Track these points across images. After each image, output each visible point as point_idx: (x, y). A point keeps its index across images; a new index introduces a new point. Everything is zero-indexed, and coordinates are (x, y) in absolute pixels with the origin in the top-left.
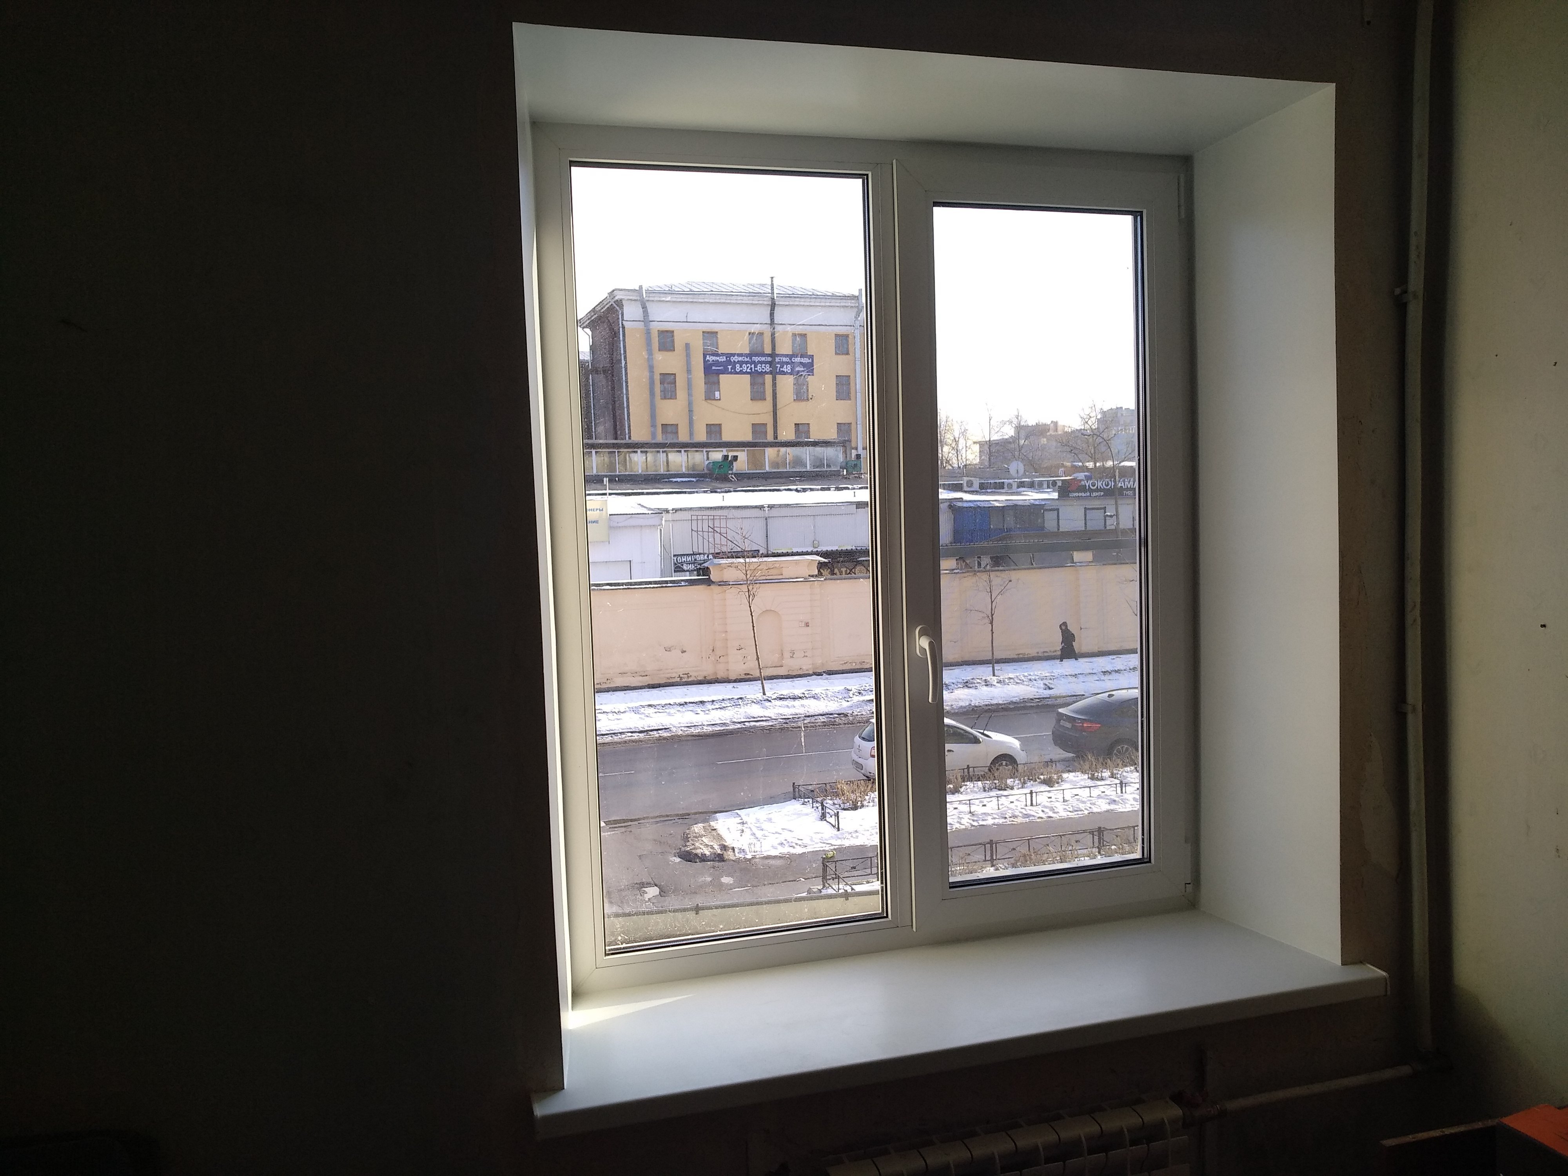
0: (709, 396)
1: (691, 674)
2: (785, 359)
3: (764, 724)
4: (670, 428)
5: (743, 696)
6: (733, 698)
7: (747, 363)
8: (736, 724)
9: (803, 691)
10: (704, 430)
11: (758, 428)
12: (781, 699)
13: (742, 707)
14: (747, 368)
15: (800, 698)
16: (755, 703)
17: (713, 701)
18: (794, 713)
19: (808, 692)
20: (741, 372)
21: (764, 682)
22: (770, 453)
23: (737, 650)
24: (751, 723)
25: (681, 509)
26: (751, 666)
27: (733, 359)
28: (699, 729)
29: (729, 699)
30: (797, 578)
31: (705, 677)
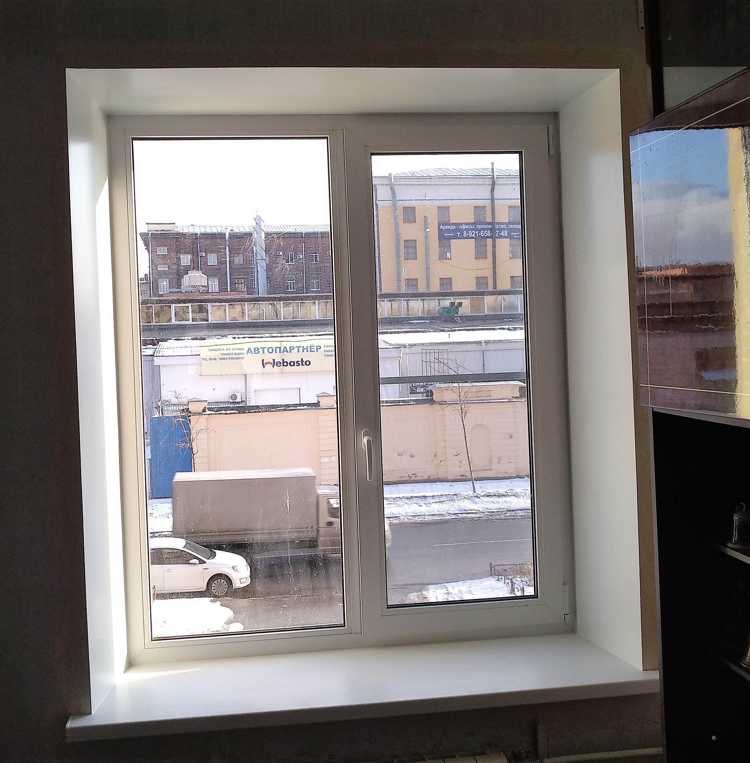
0: (442, 257)
1: (418, 474)
2: (502, 226)
3: (474, 515)
4: (412, 282)
5: (458, 493)
6: (449, 494)
7: (473, 230)
8: (451, 515)
9: (506, 490)
10: (438, 282)
11: (481, 281)
12: (488, 496)
13: (457, 502)
14: (473, 234)
15: (504, 496)
16: (467, 498)
17: (433, 496)
18: (498, 508)
19: (510, 491)
20: (468, 237)
21: (474, 482)
22: (489, 300)
23: (454, 456)
24: (463, 514)
25: (415, 345)
26: (464, 469)
27: (461, 227)
28: (422, 518)
29: (446, 495)
30: (502, 399)
31: (429, 477)
